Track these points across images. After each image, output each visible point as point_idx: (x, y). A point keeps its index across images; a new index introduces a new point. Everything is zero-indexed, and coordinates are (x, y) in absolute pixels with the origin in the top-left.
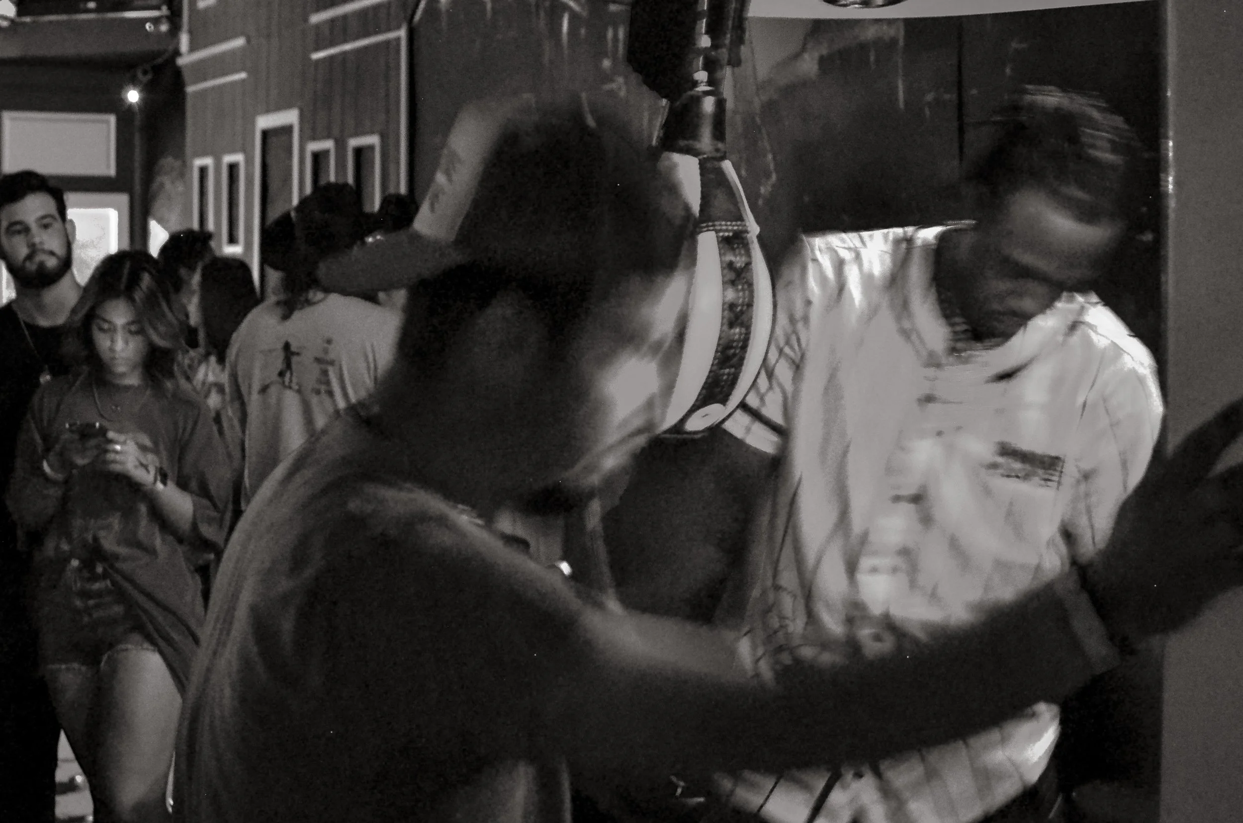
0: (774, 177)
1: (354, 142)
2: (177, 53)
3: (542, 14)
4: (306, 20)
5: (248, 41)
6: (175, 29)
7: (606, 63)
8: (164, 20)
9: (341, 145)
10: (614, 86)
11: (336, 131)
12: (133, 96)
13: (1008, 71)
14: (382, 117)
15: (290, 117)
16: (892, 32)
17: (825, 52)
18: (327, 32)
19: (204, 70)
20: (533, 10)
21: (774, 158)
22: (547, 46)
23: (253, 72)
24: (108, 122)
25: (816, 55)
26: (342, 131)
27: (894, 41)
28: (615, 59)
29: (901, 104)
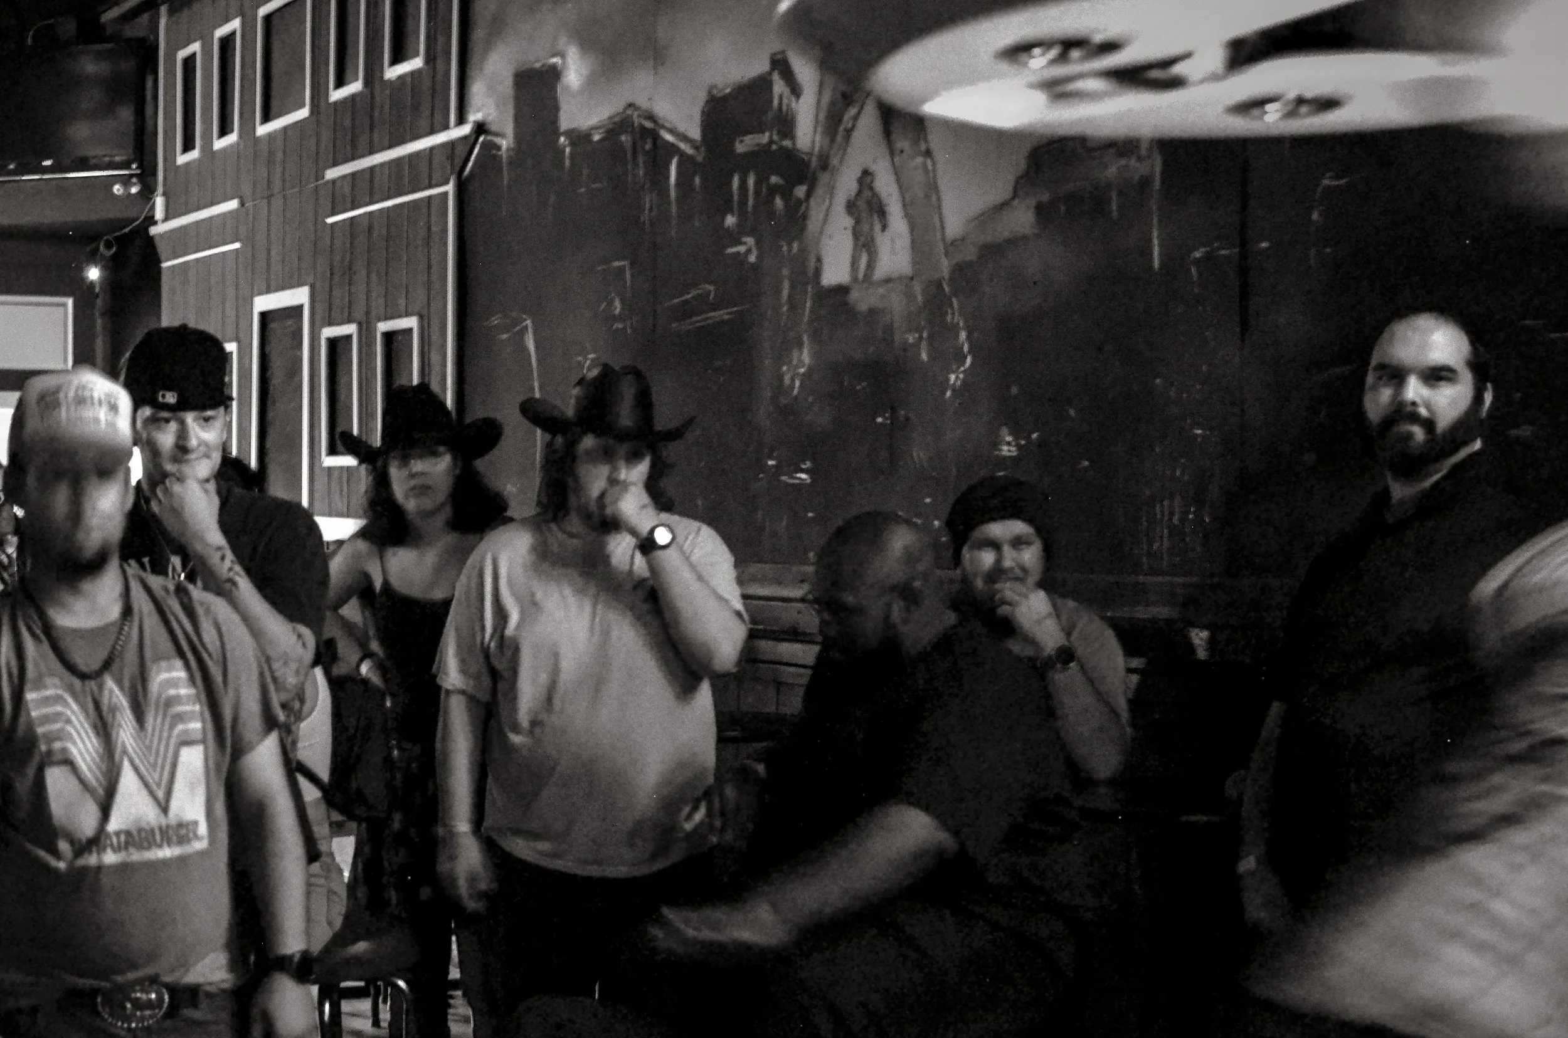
0: (969, 361)
1: (383, 327)
2: (151, 221)
3: (641, 159)
4: (319, 175)
5: (242, 204)
6: (148, 192)
7: (730, 220)
8: (134, 180)
9: (366, 330)
10: (742, 249)
11: (359, 313)
12: (94, 274)
13: (1315, 216)
14: (421, 294)
15: (299, 296)
16: (1143, 169)
17: (1045, 197)
18: (347, 189)
19: (184, 240)
20: (629, 154)
21: (969, 338)
22: (648, 199)
23: (249, 242)
24: (64, 305)
25: (1032, 202)
26: (368, 313)
27: (1145, 182)
28: (742, 214)
29: (1156, 264)
